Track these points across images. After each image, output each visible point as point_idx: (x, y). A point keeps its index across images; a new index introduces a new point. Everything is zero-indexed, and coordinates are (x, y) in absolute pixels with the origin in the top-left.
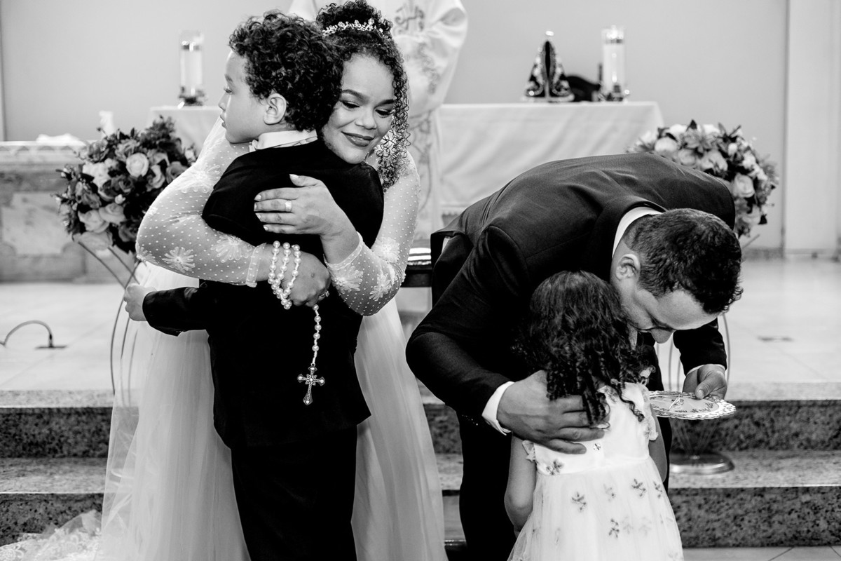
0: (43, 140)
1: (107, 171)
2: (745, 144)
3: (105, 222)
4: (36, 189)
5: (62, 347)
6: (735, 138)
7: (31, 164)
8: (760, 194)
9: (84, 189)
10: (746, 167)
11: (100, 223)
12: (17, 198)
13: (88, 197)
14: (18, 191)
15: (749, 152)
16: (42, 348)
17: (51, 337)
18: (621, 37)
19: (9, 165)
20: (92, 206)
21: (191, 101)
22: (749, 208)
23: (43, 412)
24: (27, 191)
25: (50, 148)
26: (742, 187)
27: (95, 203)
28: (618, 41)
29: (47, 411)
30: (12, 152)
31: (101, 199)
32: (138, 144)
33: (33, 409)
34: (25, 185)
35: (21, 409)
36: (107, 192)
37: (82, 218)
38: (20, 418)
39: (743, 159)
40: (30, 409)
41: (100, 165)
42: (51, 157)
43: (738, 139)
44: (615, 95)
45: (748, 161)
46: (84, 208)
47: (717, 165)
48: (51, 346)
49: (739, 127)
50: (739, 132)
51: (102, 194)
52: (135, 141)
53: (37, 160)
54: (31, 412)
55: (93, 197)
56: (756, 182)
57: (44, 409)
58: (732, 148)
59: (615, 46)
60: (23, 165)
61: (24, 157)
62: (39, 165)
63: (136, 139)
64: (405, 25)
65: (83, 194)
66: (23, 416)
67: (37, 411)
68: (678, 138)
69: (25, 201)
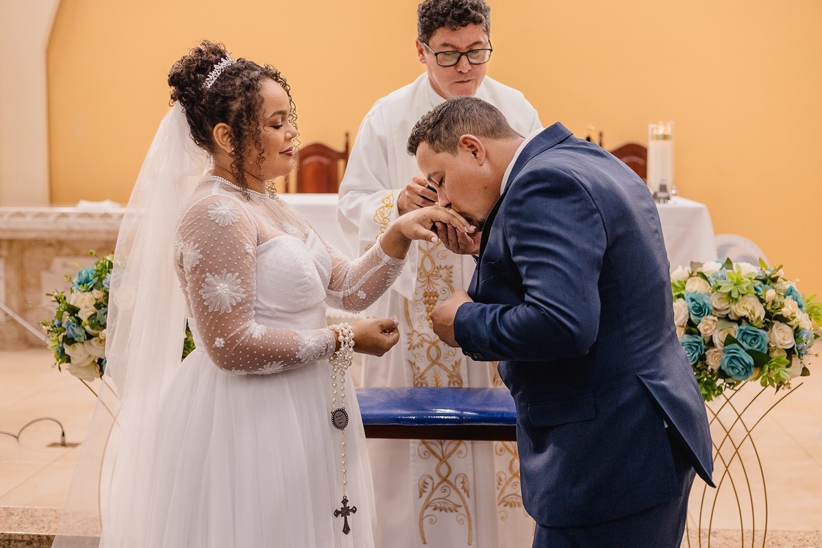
0: (84, 206)
1: (94, 302)
2: (787, 286)
3: (90, 356)
4: (76, 254)
5: (74, 445)
6: (777, 277)
7: (70, 231)
8: (801, 346)
9: (69, 321)
10: (785, 316)
11: (86, 356)
12: (58, 262)
13: (72, 330)
14: (58, 255)
15: (789, 298)
16: (54, 445)
17: (63, 434)
18: (669, 132)
19: (49, 231)
20: (76, 339)
22: (788, 361)
23: (33, 539)
24: (68, 255)
25: (89, 215)
26: (781, 337)
27: (80, 336)
28: (665, 137)
29: (36, 539)
30: (52, 218)
31: (86, 333)
33: (22, 536)
34: (66, 250)
35: (10, 535)
36: (92, 327)
37: (68, 350)
38: (10, 542)
39: (782, 305)
40: (19, 535)
41: (88, 295)
42: (89, 224)
43: (779, 280)
44: (661, 195)
45: (789, 307)
46: (70, 341)
47: (753, 313)
48: (64, 444)
49: (781, 267)
50: (781, 273)
51: (88, 328)
53: (76, 227)
54: (20, 538)
55: (78, 331)
56: (797, 332)
57: (34, 535)
58: (770, 294)
59: (661, 143)
60: (61, 231)
61: (63, 224)
62: (79, 232)
65: (69, 325)
66: (12, 542)
67: (26, 538)
68: (711, 279)
69: (65, 265)
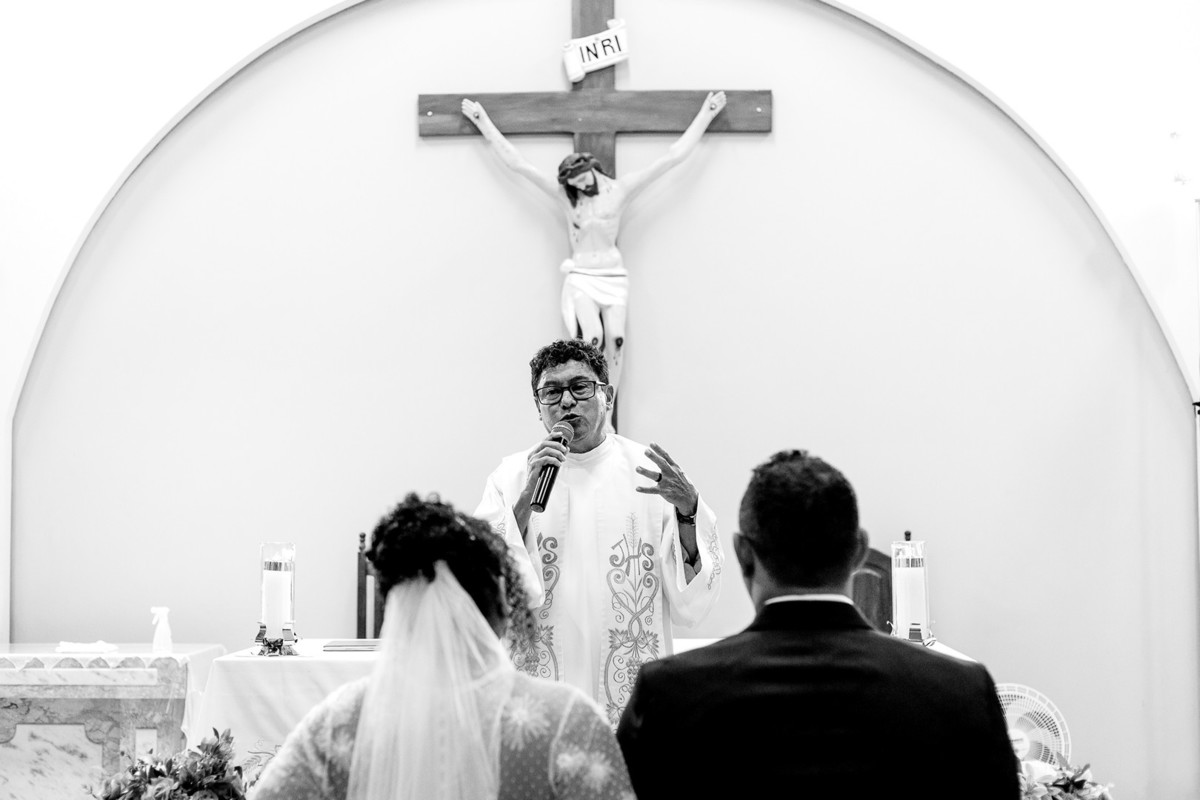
0: (66, 649)
2: (1097, 793)
4: (51, 721)
6: (1083, 782)
7: (44, 687)
12: (23, 731)
14: (24, 722)
19: (12, 686)
21: (275, 647)
24: (36, 722)
25: (73, 663)
28: (915, 562)
30: (18, 669)
32: (176, 785)
34: (35, 715)
43: (1086, 785)
49: (1087, 767)
50: (1088, 776)
52: (172, 780)
53: (54, 681)
59: (909, 572)
60: (32, 686)
61: (34, 677)
62: (57, 686)
63: (174, 776)
64: (624, 567)
69: (33, 736)
